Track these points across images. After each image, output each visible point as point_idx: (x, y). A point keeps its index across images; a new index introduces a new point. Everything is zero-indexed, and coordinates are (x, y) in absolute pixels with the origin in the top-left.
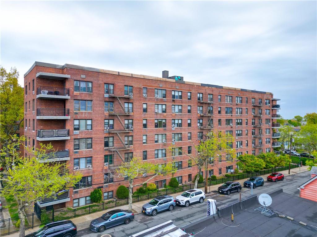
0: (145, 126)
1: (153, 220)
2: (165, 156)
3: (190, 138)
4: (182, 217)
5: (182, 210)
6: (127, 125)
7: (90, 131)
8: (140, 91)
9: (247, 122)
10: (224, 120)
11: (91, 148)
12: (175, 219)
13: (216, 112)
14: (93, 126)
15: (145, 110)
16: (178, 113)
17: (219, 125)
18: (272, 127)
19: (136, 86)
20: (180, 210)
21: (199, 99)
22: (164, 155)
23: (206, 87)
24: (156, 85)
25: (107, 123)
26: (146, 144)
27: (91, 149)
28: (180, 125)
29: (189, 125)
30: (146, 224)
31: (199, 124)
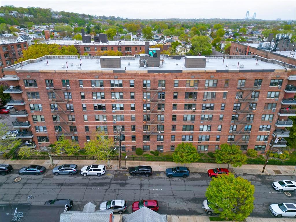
0: (85, 108)
3: (134, 119)
6: (69, 108)
7: (41, 111)
8: (76, 83)
10: (181, 104)
13: (169, 97)
14: (43, 108)
15: (83, 97)
16: (119, 99)
17: (173, 109)
18: (279, 114)
19: (72, 80)
21: (145, 86)
23: (155, 73)
24: (91, 77)
25: (53, 106)
26: (87, 121)
28: (122, 108)
29: (133, 108)
30: (43, 180)
31: (144, 108)
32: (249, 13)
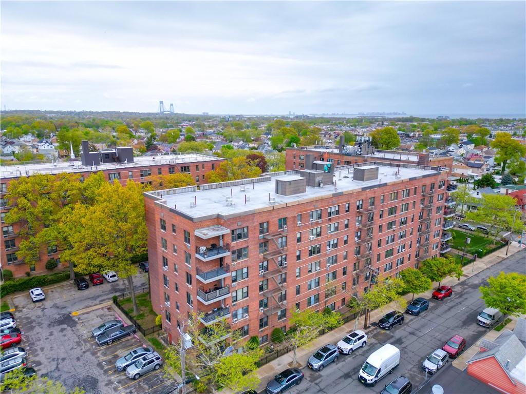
0: (299, 257)
1: (322, 378)
2: (319, 285)
3: (345, 258)
4: (349, 373)
5: (346, 361)
6: (280, 262)
7: (247, 279)
8: (294, 219)
9: (413, 219)
10: (385, 224)
11: (247, 296)
12: (343, 376)
13: (376, 218)
14: (249, 274)
15: (299, 240)
16: (334, 233)
17: (379, 232)
18: (444, 216)
19: (290, 216)
20: (344, 361)
21: (358, 208)
22: (317, 285)
23: (367, 190)
24: (312, 207)
25: (261, 266)
26: (299, 278)
27: (247, 298)
28: (336, 245)
29: (346, 242)
30: (316, 384)
31: (356, 239)
32: (163, 104)
